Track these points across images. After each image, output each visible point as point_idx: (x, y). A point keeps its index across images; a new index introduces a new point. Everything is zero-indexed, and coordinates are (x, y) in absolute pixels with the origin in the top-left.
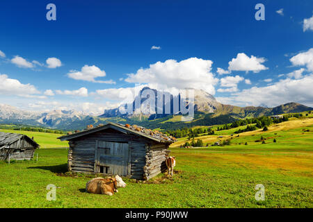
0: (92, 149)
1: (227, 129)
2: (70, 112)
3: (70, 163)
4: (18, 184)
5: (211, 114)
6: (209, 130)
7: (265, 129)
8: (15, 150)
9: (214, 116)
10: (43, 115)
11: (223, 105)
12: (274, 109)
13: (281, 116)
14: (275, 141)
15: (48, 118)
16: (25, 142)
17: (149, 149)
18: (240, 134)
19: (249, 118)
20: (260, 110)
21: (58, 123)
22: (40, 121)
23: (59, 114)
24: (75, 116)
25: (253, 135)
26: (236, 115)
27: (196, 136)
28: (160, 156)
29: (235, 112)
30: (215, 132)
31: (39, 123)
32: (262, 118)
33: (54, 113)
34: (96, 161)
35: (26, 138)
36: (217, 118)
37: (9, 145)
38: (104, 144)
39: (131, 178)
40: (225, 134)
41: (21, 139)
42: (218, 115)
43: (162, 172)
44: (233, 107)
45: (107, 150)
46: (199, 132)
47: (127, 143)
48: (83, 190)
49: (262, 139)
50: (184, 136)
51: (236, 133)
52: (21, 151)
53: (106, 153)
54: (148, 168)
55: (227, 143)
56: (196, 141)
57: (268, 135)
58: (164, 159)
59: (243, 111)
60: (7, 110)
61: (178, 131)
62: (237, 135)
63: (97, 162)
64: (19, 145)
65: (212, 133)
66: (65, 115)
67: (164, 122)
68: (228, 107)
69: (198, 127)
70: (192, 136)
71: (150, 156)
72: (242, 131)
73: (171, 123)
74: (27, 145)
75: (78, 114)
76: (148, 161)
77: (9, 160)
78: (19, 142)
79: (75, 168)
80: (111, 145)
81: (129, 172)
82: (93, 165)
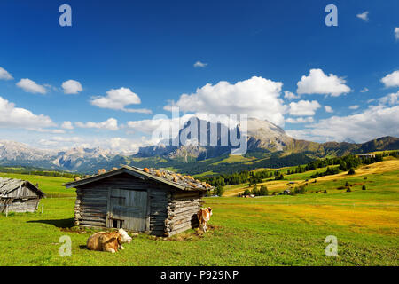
0: (104, 198)
1: (300, 172)
2: (94, 150)
3: (78, 216)
4: (9, 240)
5: (279, 152)
6: (276, 174)
7: (352, 173)
8: (15, 200)
9: (284, 155)
10: (59, 154)
11: (295, 140)
12: (364, 145)
13: (372, 154)
14: (364, 188)
15: (65, 158)
16: (28, 190)
17: (172, 198)
18: (317, 179)
19: (329, 157)
20: (344, 146)
21: (79, 164)
22: (56, 162)
23: (80, 154)
24: (101, 156)
25: (335, 181)
26: (313, 153)
27: (260, 182)
28: (189, 208)
29: (311, 149)
30: (285, 177)
31: (54, 165)
32: (347, 157)
33: (73, 152)
34: (108, 213)
35: (28, 185)
36: (287, 157)
37: (7, 193)
38: (118, 193)
39: (151, 234)
40: (298, 179)
41: (23, 186)
42: (288, 153)
43: (193, 228)
44: (309, 143)
45: (121, 200)
46: (263, 176)
47: (145, 190)
48: (82, 247)
49: (347, 185)
50: (244, 182)
51: (312, 177)
52: (22, 201)
53: (120, 203)
54: (170, 222)
55: (300, 191)
56: (259, 188)
57: (355, 181)
58: (196, 211)
59: (322, 149)
60: (14, 148)
61: (236, 175)
62: (313, 180)
63: (110, 214)
64: (19, 193)
65: (280, 178)
66: (88, 154)
67: (216, 164)
68: (302, 143)
69: (262, 169)
70: (254, 182)
71: (173, 207)
72: (320, 175)
73: (227, 164)
74: (29, 193)
75: (104, 153)
76: (170, 213)
77: (7, 212)
78: (19, 190)
79: (83, 222)
80: (126, 194)
81: (148, 226)
82: (105, 218)
